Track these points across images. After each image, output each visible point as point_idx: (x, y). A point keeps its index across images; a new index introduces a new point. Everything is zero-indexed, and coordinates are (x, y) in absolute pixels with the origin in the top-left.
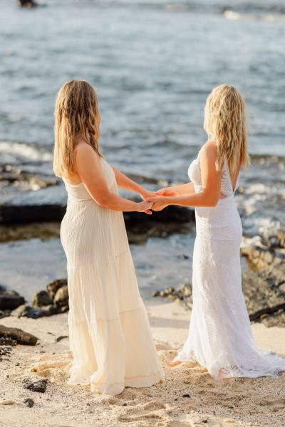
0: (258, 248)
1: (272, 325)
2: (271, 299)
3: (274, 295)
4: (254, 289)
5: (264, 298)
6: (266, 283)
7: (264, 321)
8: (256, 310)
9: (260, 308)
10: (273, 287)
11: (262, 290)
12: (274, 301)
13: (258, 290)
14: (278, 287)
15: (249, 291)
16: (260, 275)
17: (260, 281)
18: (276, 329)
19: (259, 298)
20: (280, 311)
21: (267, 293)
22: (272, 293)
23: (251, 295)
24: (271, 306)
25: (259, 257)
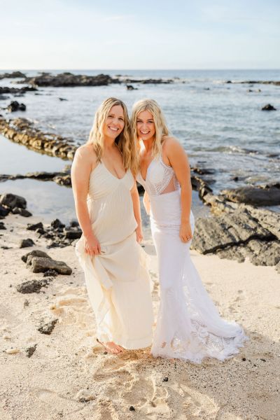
0: (217, 201)
1: (223, 257)
2: (223, 238)
3: (225, 236)
4: (213, 231)
5: (219, 237)
6: (220, 227)
7: (219, 253)
8: (214, 246)
9: (217, 245)
10: (225, 230)
11: (218, 231)
12: (225, 240)
13: (215, 232)
14: (227, 230)
15: (210, 232)
16: (217, 221)
17: (217, 225)
18: (225, 260)
19: (216, 237)
20: (229, 247)
21: (221, 234)
22: (224, 234)
23: (211, 234)
24: (223, 243)
25: (217, 206)
